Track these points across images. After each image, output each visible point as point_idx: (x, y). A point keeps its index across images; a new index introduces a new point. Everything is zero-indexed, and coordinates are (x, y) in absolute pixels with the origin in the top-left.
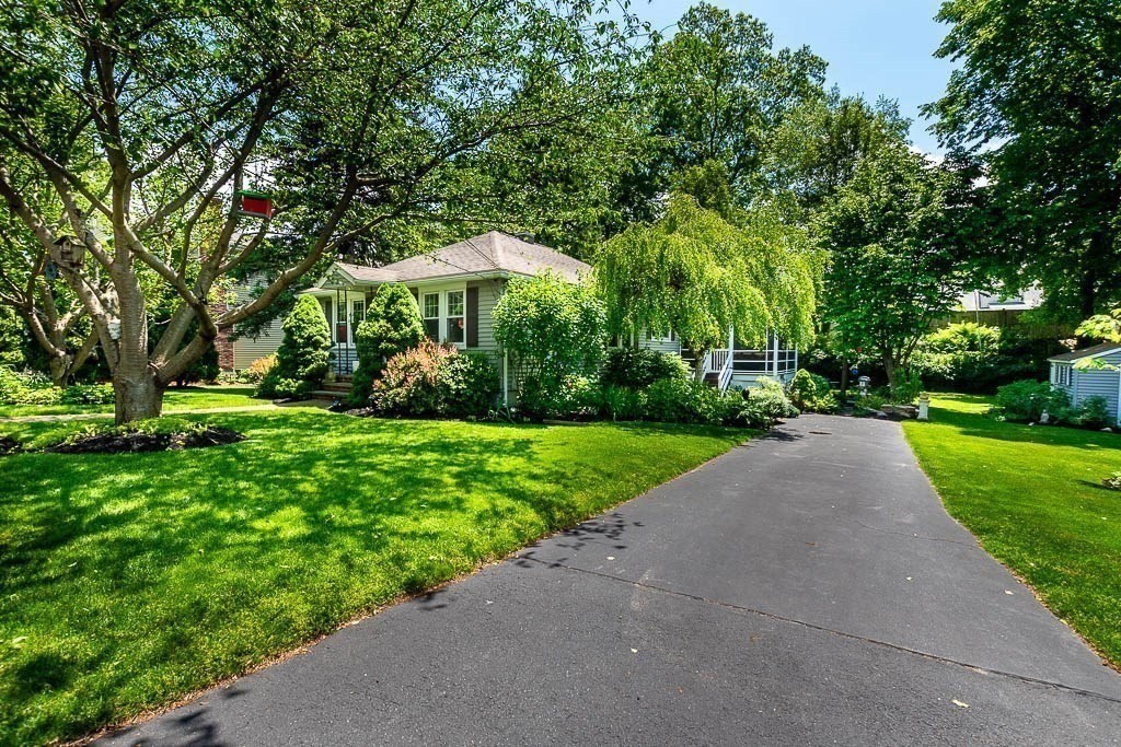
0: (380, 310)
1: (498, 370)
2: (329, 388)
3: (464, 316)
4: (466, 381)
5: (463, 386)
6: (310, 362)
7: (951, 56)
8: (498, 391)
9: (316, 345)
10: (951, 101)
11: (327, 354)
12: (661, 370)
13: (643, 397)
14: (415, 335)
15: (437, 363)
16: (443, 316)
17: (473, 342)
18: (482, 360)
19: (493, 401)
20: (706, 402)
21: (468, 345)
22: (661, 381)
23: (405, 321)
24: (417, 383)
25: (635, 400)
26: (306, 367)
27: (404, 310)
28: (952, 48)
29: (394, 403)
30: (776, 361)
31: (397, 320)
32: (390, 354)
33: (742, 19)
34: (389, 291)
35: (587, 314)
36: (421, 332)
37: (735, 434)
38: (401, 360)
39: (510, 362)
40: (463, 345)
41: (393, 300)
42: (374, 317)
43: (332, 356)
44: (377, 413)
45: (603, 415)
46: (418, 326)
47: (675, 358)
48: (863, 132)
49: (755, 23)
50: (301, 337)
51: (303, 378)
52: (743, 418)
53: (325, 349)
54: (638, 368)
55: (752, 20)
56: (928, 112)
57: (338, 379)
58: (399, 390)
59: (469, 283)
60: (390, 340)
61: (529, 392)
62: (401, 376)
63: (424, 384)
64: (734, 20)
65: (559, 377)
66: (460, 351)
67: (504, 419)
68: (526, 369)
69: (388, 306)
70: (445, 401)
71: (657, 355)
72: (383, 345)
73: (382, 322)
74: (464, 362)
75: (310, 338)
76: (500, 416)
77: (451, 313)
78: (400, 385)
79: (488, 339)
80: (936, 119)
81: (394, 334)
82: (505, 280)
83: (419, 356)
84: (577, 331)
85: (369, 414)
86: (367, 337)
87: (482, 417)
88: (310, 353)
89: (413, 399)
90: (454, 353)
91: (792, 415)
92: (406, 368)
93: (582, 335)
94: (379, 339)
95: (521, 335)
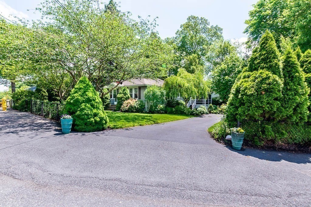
0: (122, 92)
1: (145, 103)
2: (110, 107)
3: (138, 93)
4: (139, 106)
5: (138, 107)
6: (106, 102)
7: (246, 33)
8: (145, 108)
9: (107, 99)
10: (248, 42)
11: (109, 100)
12: (178, 104)
13: (174, 109)
14: (129, 97)
15: (133, 102)
16: (134, 93)
17: (140, 98)
18: (142, 102)
19: (144, 109)
20: (186, 110)
21: (139, 99)
22: (178, 106)
23: (127, 94)
24: (130, 106)
25: (172, 110)
26: (105, 103)
27: (126, 92)
28: (247, 31)
29: (125, 110)
30: (205, 102)
31: (125, 94)
32: (124, 101)
33: (202, 19)
34: (123, 88)
35: (162, 93)
36: (130, 96)
37: (191, 116)
38: (126, 102)
39: (147, 102)
40: (138, 99)
41: (124, 90)
42: (121, 93)
43: (110, 101)
44: (122, 112)
45: (166, 112)
46: (129, 95)
47: (182, 101)
48: (228, 49)
49: (205, 19)
50: (104, 97)
51: (105, 105)
52: (194, 114)
53: (109, 99)
54: (173, 103)
55: (204, 19)
56: (243, 44)
57: (112, 106)
58: (126, 107)
59: (139, 87)
60: (124, 98)
61: (151, 108)
62: (127, 105)
63: (131, 106)
64: (200, 19)
65: (157, 105)
66: (138, 100)
67: (146, 113)
68: (150, 103)
69: (123, 91)
70: (135, 109)
71: (177, 101)
72: (123, 99)
73: (122, 94)
74: (139, 102)
75: (106, 97)
76: (145, 112)
77: (135, 92)
78: (126, 106)
79: (143, 98)
80: (245, 46)
81: (125, 97)
82: (146, 86)
83: (129, 101)
84: (160, 96)
85: (120, 112)
86: (119, 97)
87: (142, 112)
88: (106, 100)
89: (129, 109)
90: (136, 100)
91: (207, 114)
92: (127, 103)
93: (161, 97)
94: (122, 98)
95: (150, 97)
